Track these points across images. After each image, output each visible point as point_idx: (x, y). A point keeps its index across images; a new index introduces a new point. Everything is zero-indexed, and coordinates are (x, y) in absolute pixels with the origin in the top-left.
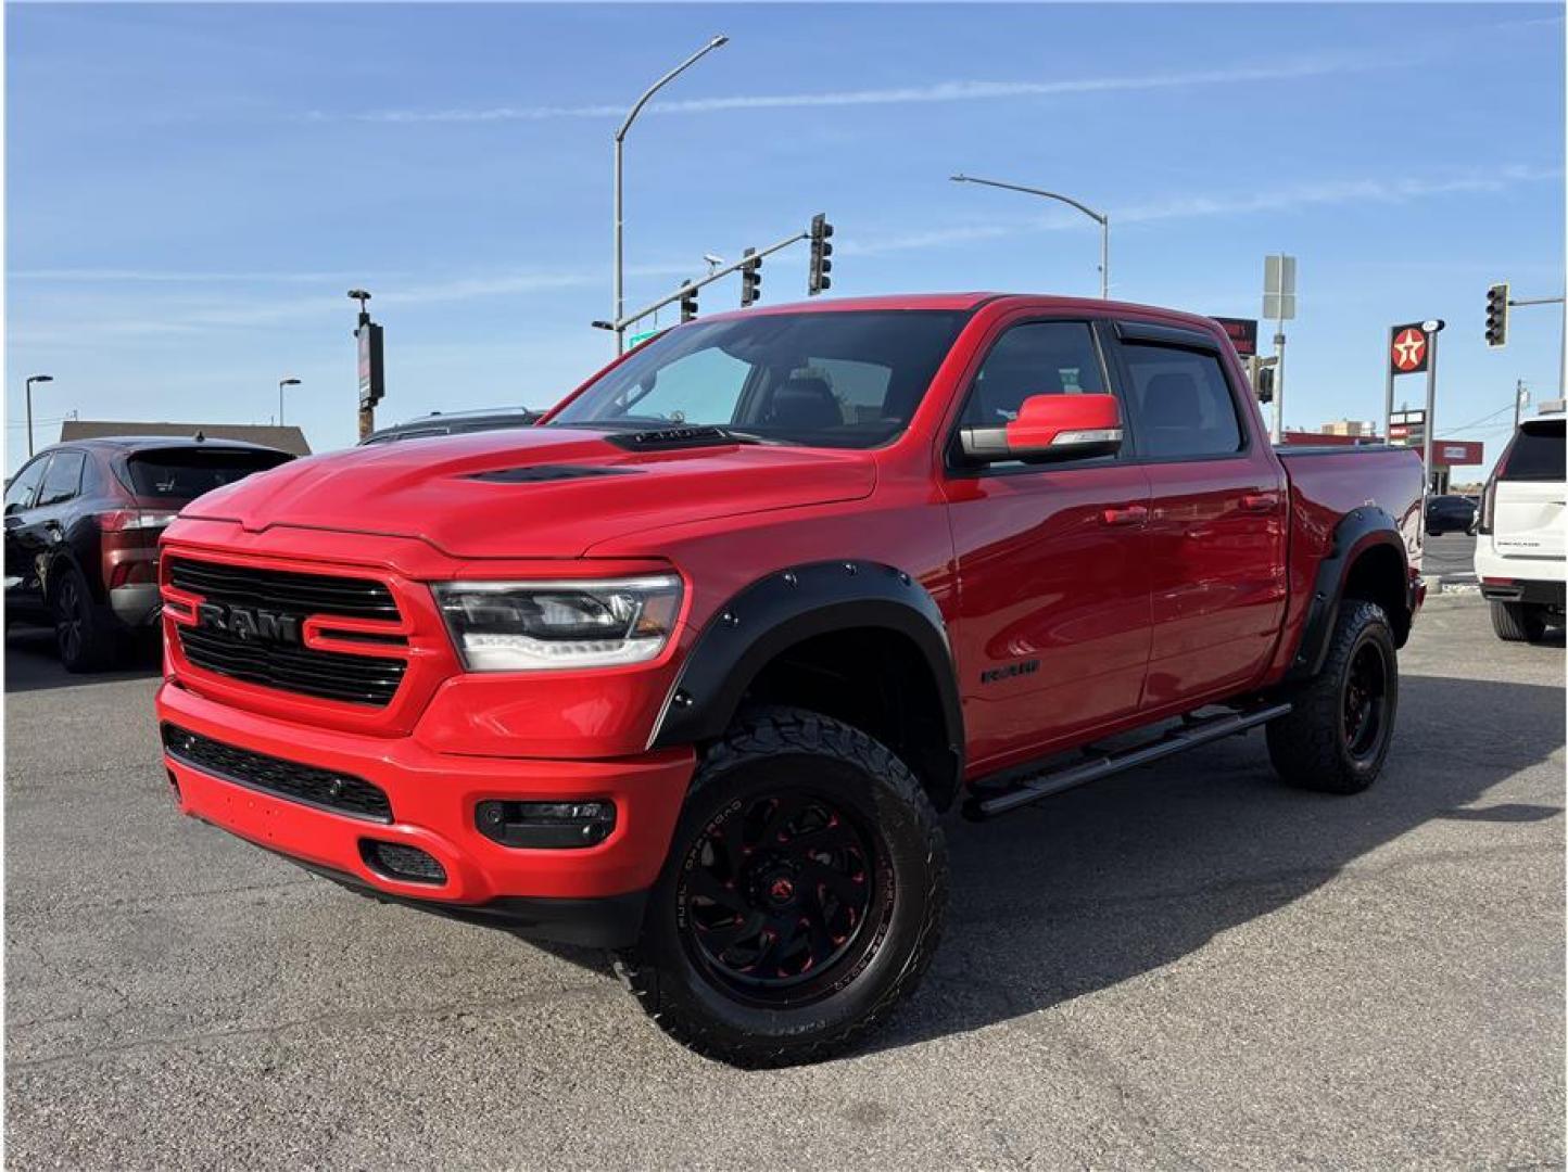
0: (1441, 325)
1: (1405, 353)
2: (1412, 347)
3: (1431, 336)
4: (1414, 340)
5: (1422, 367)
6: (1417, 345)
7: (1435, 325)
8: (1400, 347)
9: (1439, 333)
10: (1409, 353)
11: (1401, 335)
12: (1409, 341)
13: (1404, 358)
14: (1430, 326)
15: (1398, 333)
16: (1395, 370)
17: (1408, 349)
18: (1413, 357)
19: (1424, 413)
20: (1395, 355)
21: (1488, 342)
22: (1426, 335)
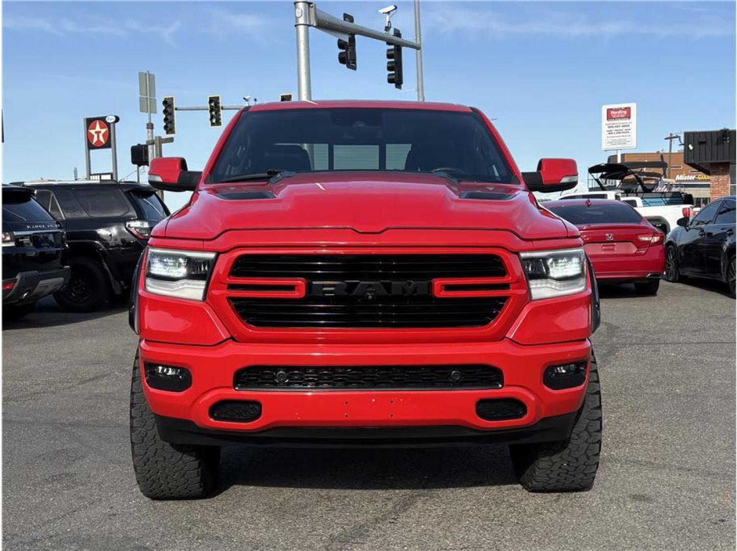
0: (117, 119)
1: (96, 136)
2: (100, 132)
3: (112, 125)
4: (101, 128)
5: (107, 145)
6: (103, 131)
7: (114, 119)
8: (93, 132)
9: (116, 124)
10: (98, 137)
11: (92, 124)
12: (98, 128)
13: (95, 139)
14: (111, 119)
15: (90, 122)
16: (91, 146)
17: (98, 133)
18: (101, 139)
19: (112, 174)
20: (89, 137)
21: (165, 132)
22: (108, 125)
